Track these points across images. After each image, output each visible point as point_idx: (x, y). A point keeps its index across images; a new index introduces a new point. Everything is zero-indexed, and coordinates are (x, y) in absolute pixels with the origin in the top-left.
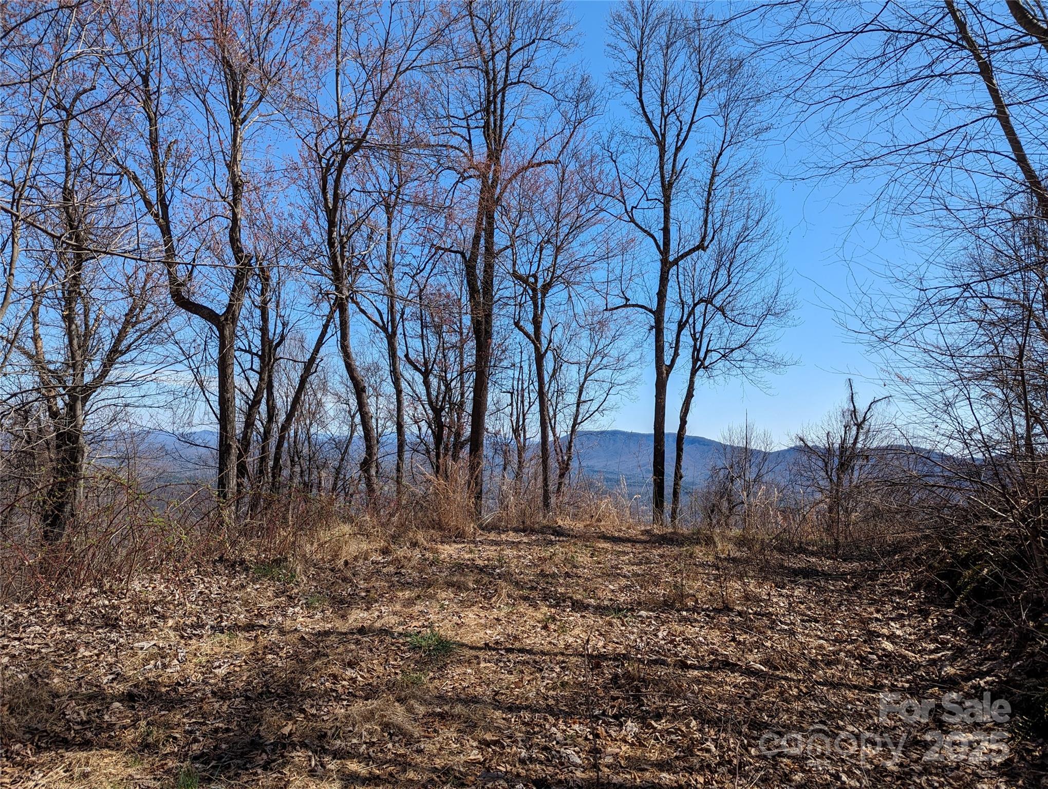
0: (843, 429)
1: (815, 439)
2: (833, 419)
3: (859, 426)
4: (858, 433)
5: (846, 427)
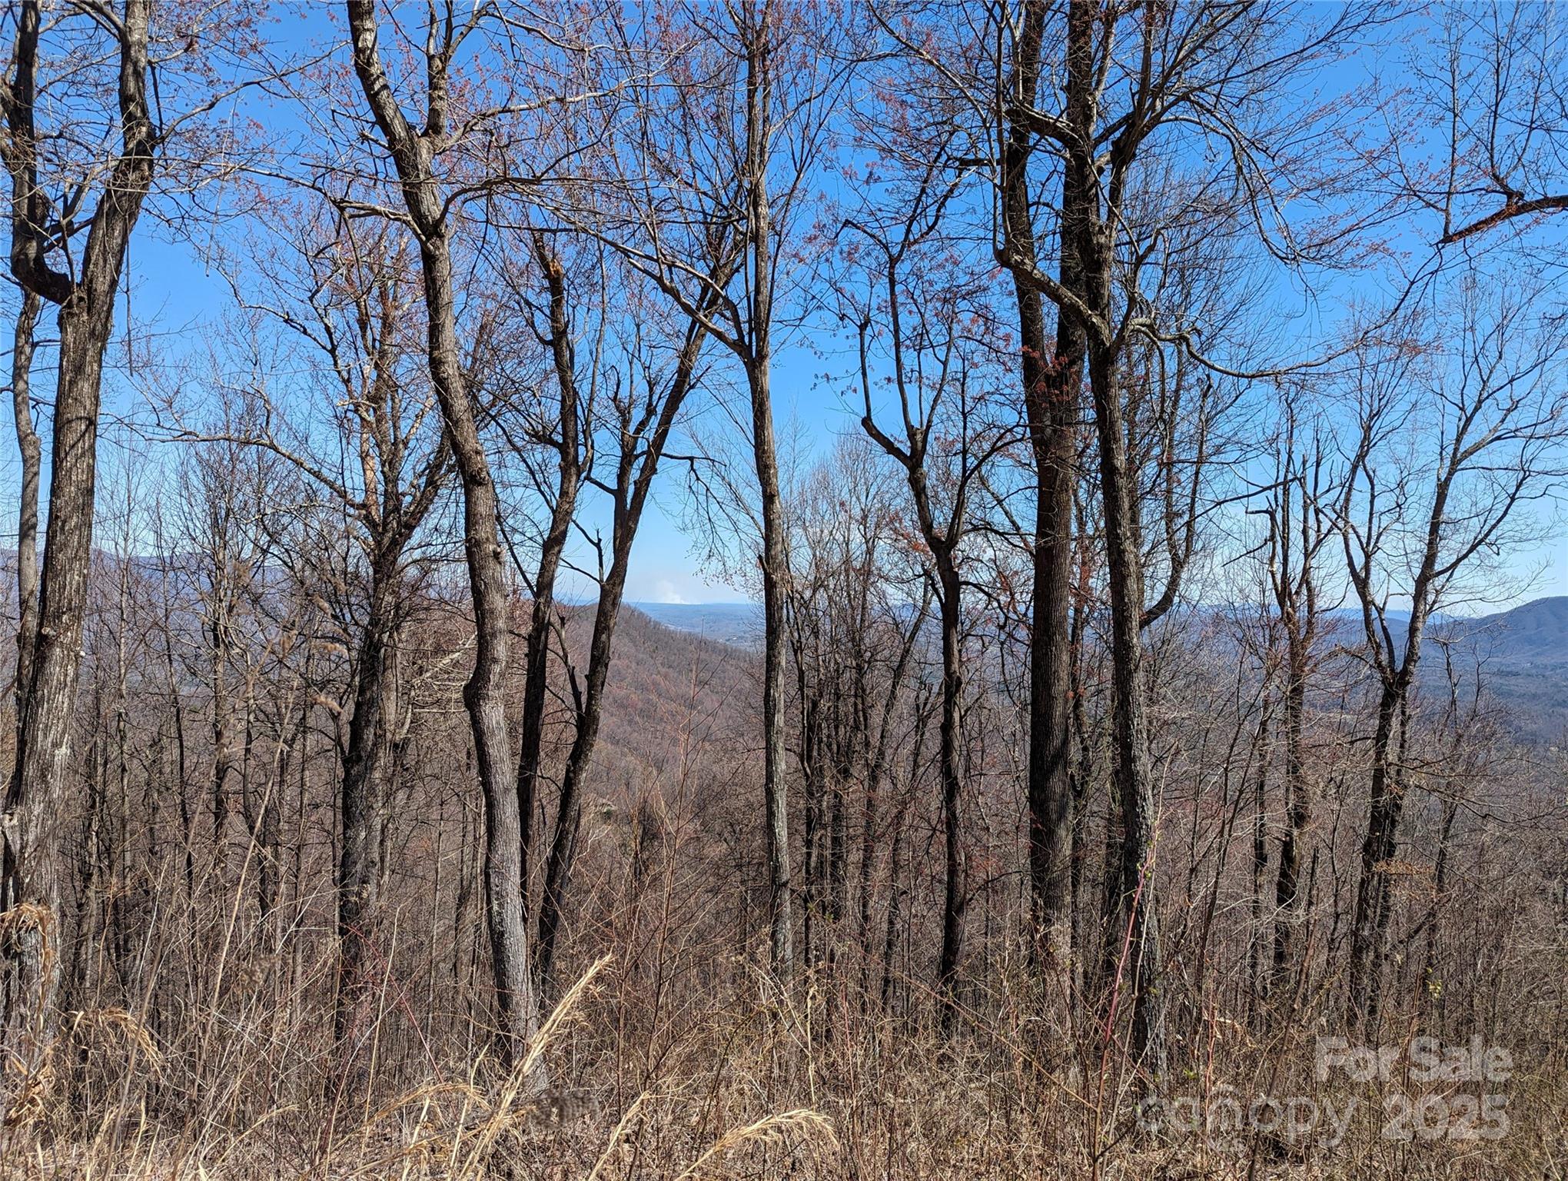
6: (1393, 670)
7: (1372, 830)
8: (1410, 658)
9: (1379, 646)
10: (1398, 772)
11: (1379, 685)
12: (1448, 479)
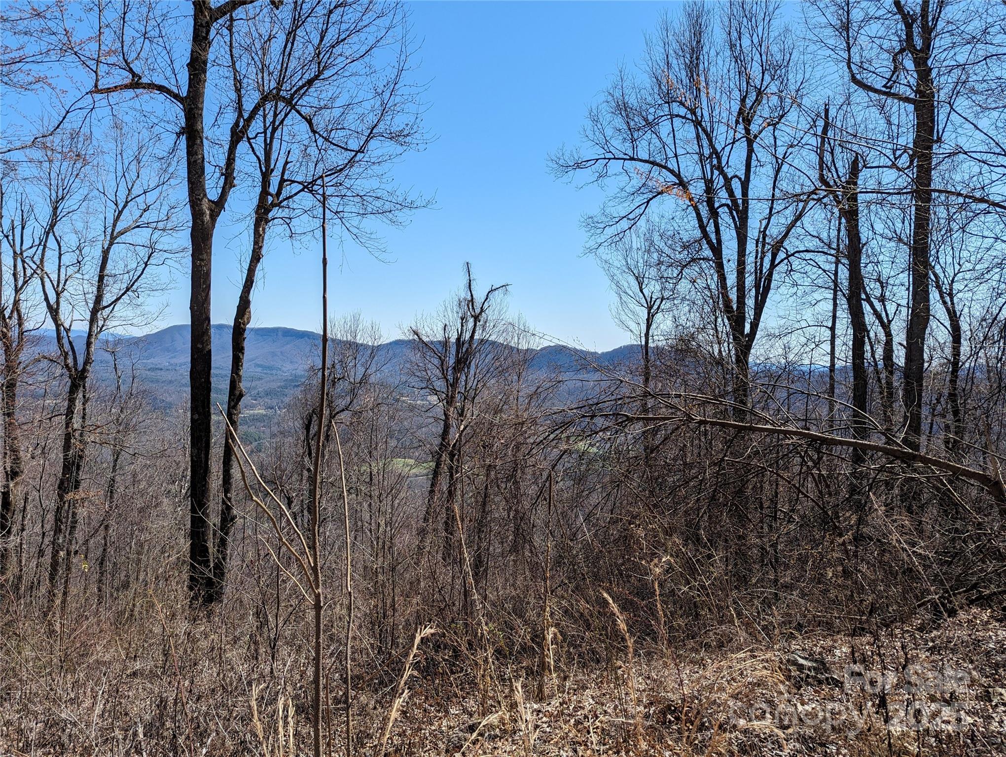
0: (459, 321)
1: (430, 332)
2: (449, 310)
3: (476, 318)
4: (475, 325)
5: (462, 319)
6: (76, 369)
7: (64, 474)
8: (87, 361)
9: (67, 354)
10: (81, 435)
11: (67, 379)
12: (109, 248)
